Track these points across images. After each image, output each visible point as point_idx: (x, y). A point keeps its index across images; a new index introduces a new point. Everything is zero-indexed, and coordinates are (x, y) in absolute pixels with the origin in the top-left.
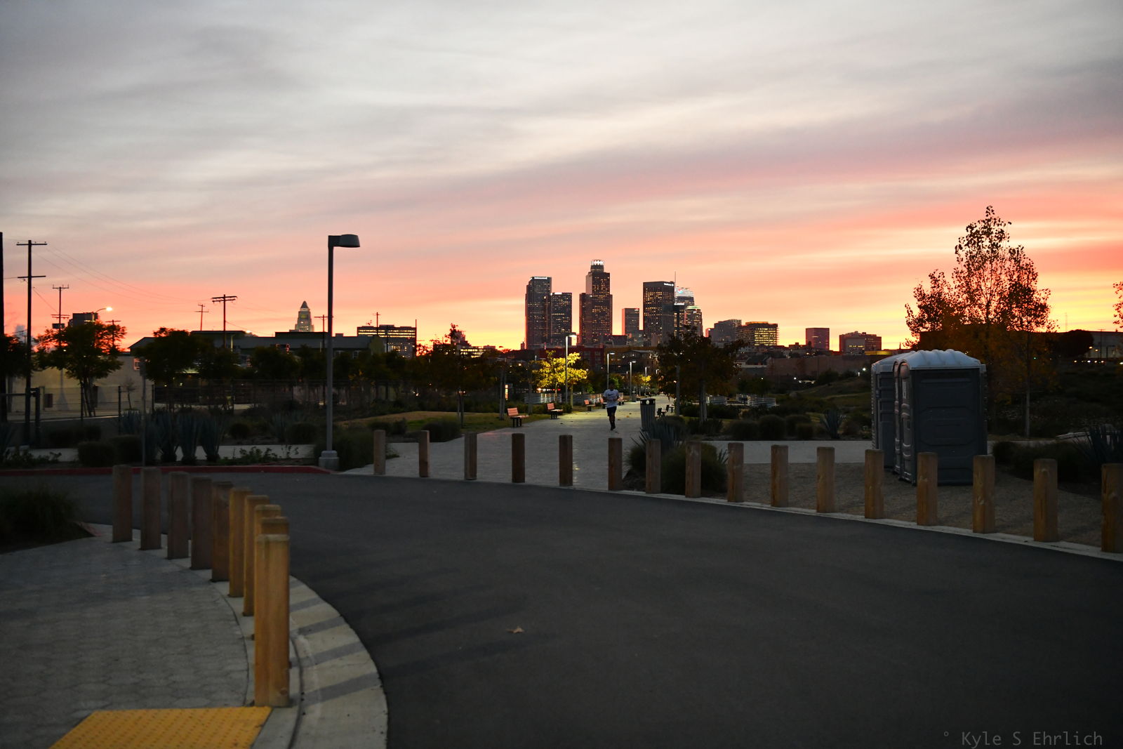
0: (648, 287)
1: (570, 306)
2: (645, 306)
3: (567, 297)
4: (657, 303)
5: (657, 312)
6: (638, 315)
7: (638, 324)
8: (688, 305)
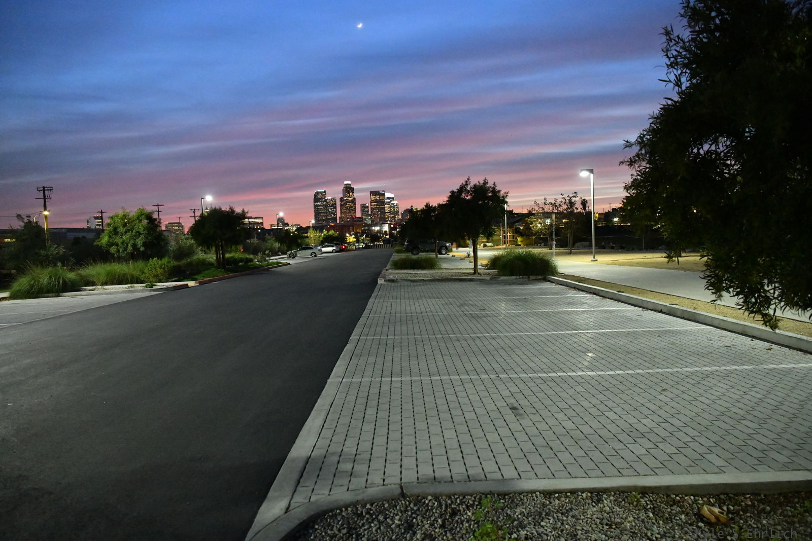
0: (373, 193)
1: (335, 204)
2: (371, 203)
3: (333, 199)
4: (377, 201)
5: (377, 205)
6: (368, 207)
7: (368, 211)
8: (390, 202)
